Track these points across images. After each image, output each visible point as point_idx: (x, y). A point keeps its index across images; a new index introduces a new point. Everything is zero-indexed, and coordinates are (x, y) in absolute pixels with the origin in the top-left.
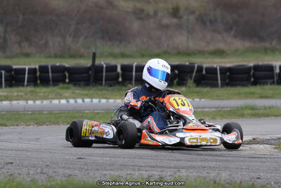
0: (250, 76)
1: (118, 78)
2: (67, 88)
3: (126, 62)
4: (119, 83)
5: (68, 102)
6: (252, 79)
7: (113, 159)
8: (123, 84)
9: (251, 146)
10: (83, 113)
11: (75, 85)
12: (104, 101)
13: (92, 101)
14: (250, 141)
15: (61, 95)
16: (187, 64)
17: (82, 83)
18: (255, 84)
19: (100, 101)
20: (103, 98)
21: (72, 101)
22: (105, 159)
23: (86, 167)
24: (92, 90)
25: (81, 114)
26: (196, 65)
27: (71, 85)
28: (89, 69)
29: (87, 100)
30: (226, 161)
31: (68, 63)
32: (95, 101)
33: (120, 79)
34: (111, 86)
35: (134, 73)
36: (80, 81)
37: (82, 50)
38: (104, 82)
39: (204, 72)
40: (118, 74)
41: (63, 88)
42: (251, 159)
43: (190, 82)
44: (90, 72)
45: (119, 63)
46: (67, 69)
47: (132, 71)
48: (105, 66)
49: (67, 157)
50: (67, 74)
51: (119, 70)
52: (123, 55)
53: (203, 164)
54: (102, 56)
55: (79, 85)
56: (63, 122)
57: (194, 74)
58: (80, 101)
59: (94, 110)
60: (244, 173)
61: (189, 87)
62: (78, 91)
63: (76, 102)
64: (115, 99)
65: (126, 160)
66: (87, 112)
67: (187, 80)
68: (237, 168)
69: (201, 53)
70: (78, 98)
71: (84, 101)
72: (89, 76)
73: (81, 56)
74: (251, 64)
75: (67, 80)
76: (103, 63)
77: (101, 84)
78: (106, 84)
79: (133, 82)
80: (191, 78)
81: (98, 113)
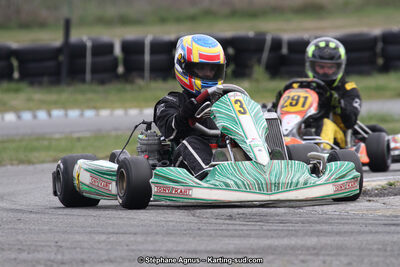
0: (375, 55)
1: (116, 66)
2: (17, 91)
3: (131, 34)
4: (118, 77)
5: (19, 117)
6: (380, 61)
7: (113, 238)
8: (126, 78)
9: (386, 199)
10: (50, 140)
11: (32, 84)
12: (89, 113)
13: (66, 115)
14: (383, 188)
15: (4, 104)
16: (251, 34)
17: (46, 79)
18: (385, 69)
19: (82, 115)
20: (89, 108)
21: (27, 116)
22: (97, 238)
23: (59, 257)
24: (66, 93)
25: (46, 143)
26: (269, 38)
27: (23, 85)
28: (58, 51)
29: (57, 113)
30: (338, 233)
31: (16, 40)
32: (74, 114)
33: (121, 70)
34: (102, 82)
35: (147, 57)
36: (42, 75)
37: (44, 13)
38: (88, 76)
39: (285, 51)
40: (116, 59)
41: (8, 91)
42: (387, 229)
43: (259, 71)
44: (61, 58)
45: (116, 37)
46: (16, 53)
47: (143, 52)
48: (89, 44)
49: (20, 237)
50: (15, 63)
51: (118, 51)
52: (124, 21)
53: (293, 241)
54: (83, 23)
55: (40, 84)
56: (11, 160)
57: (265, 55)
58: (42, 115)
59: (72, 132)
60: (376, 259)
61: (257, 81)
62: (38, 95)
63: (35, 117)
64: (113, 108)
65: (140, 239)
66: (57, 136)
67: (251, 67)
68: (361, 249)
69: (277, 11)
70: (39, 108)
71: (50, 115)
72: (59, 65)
73: (42, 25)
74: (377, 31)
75: (16, 75)
76: (85, 38)
77: (83, 81)
78: (92, 80)
79: (147, 73)
80: (259, 61)
81: (79, 139)
